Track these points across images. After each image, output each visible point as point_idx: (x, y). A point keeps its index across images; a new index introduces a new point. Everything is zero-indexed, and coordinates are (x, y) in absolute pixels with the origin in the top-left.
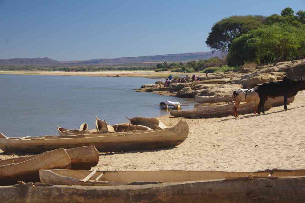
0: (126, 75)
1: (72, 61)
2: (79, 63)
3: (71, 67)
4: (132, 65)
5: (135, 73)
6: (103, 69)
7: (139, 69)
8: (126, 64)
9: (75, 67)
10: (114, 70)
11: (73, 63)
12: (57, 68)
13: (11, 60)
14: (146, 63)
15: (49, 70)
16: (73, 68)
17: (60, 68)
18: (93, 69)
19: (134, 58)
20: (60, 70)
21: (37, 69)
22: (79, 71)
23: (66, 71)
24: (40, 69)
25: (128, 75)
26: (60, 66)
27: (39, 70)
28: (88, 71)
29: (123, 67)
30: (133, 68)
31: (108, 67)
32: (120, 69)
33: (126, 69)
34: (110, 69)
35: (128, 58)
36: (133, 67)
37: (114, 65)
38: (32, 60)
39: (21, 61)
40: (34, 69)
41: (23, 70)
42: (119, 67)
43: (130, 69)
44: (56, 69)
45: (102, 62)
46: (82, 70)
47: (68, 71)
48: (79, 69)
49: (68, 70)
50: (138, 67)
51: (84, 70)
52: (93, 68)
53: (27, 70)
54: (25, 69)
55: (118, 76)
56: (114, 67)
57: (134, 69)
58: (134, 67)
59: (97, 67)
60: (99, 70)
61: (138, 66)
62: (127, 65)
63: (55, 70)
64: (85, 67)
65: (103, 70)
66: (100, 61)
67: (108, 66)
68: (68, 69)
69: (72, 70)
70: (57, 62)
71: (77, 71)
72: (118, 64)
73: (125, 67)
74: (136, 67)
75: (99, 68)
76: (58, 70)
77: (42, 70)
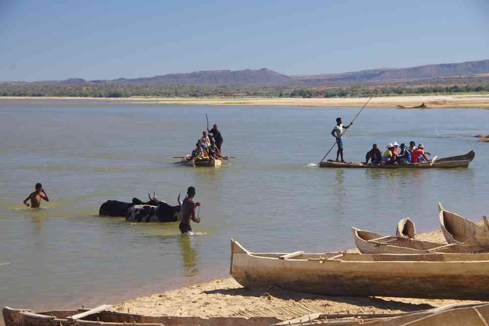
0: (442, 104)
1: (317, 76)
2: (332, 79)
3: (315, 88)
4: (451, 82)
5: (460, 99)
6: (386, 93)
7: (468, 90)
8: (437, 80)
9: (323, 89)
10: (410, 92)
11: (319, 80)
12: (285, 91)
13: (194, 75)
14: (483, 75)
15: (268, 95)
16: (319, 91)
17: (292, 90)
18: (363, 92)
19: (455, 65)
20: (293, 95)
21: (246, 94)
22: (333, 96)
23: (304, 96)
24: (251, 94)
25: (444, 104)
26: (292, 87)
27: (248, 94)
28: (352, 96)
29: (429, 86)
30: (452, 88)
31: (396, 87)
32: (422, 91)
33: (435, 91)
34: (399, 92)
35: (441, 65)
36: (453, 85)
37: (408, 83)
38: (235, 75)
39: (213, 76)
40: (239, 93)
41: (218, 96)
42: (421, 86)
43: (447, 91)
44: (284, 93)
45: (382, 75)
47: (309, 97)
48: (333, 92)
50: (464, 85)
51: (343, 95)
52: (363, 90)
54: (221, 93)
55: (423, 106)
56: (408, 87)
57: (456, 90)
58: (455, 87)
59: (371, 88)
60: (375, 93)
61: (465, 83)
62: (438, 82)
63: (281, 96)
64: (344, 88)
65: (384, 93)
66: (379, 75)
67: (395, 84)
68: (308, 92)
69: (318, 94)
70: (287, 77)
71: (327, 96)
72: (416, 79)
73: (433, 86)
74: (459, 85)
75: (376, 90)
76: (287, 95)
77: (255, 95)
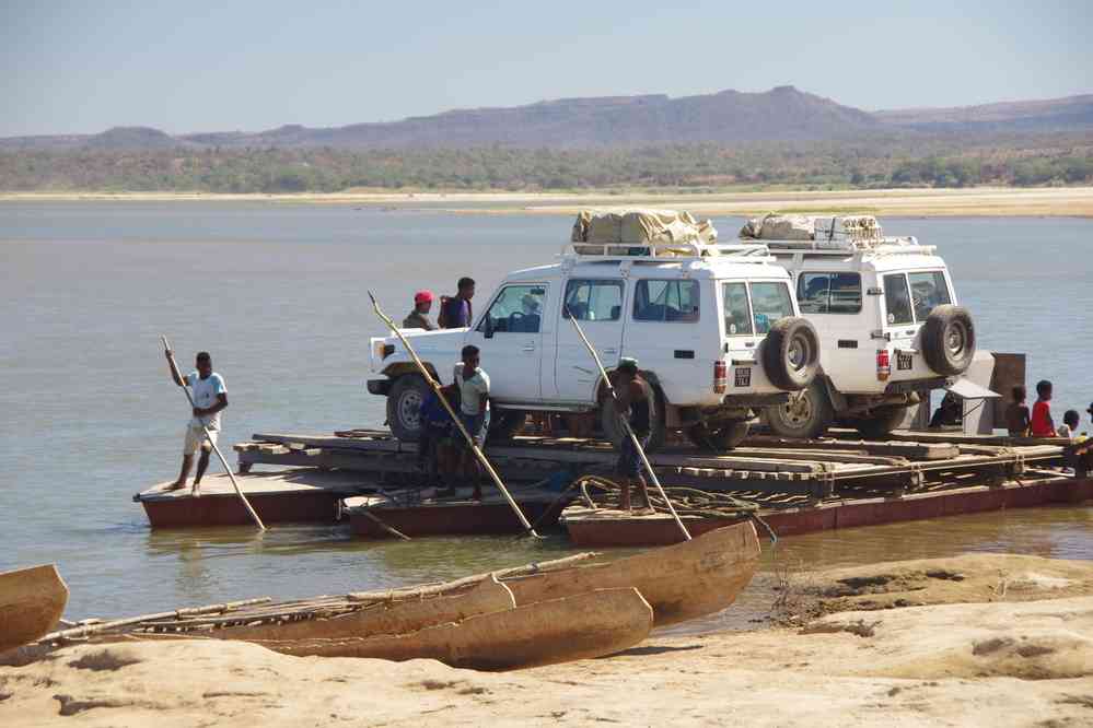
3: (974, 154)
9: (1005, 156)
12: (869, 166)
16: (991, 162)
17: (895, 161)
21: (731, 176)
22: (1043, 179)
24: (752, 176)
26: (892, 151)
27: (741, 178)
40: (707, 173)
44: (865, 174)
46: (1062, 176)
47: (959, 185)
49: (954, 180)
53: (662, 184)
54: (646, 174)
64: (1080, 154)
68: (953, 169)
69: (988, 175)
77: (766, 179)
